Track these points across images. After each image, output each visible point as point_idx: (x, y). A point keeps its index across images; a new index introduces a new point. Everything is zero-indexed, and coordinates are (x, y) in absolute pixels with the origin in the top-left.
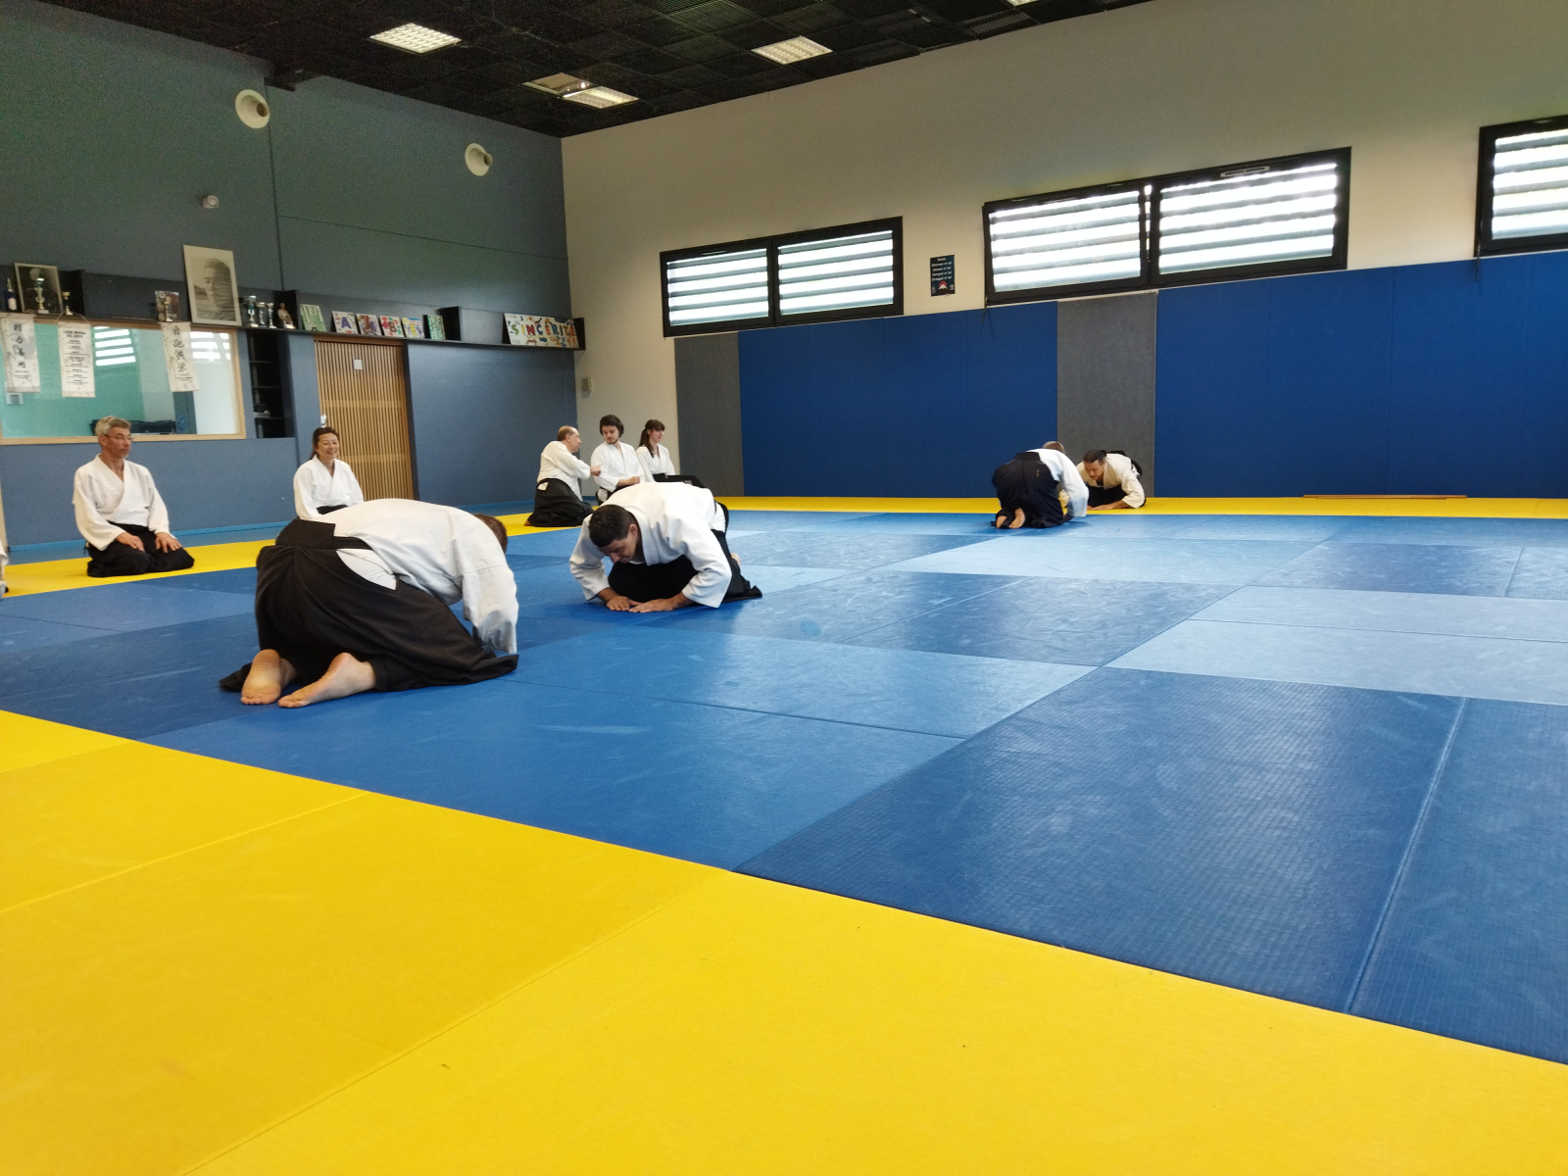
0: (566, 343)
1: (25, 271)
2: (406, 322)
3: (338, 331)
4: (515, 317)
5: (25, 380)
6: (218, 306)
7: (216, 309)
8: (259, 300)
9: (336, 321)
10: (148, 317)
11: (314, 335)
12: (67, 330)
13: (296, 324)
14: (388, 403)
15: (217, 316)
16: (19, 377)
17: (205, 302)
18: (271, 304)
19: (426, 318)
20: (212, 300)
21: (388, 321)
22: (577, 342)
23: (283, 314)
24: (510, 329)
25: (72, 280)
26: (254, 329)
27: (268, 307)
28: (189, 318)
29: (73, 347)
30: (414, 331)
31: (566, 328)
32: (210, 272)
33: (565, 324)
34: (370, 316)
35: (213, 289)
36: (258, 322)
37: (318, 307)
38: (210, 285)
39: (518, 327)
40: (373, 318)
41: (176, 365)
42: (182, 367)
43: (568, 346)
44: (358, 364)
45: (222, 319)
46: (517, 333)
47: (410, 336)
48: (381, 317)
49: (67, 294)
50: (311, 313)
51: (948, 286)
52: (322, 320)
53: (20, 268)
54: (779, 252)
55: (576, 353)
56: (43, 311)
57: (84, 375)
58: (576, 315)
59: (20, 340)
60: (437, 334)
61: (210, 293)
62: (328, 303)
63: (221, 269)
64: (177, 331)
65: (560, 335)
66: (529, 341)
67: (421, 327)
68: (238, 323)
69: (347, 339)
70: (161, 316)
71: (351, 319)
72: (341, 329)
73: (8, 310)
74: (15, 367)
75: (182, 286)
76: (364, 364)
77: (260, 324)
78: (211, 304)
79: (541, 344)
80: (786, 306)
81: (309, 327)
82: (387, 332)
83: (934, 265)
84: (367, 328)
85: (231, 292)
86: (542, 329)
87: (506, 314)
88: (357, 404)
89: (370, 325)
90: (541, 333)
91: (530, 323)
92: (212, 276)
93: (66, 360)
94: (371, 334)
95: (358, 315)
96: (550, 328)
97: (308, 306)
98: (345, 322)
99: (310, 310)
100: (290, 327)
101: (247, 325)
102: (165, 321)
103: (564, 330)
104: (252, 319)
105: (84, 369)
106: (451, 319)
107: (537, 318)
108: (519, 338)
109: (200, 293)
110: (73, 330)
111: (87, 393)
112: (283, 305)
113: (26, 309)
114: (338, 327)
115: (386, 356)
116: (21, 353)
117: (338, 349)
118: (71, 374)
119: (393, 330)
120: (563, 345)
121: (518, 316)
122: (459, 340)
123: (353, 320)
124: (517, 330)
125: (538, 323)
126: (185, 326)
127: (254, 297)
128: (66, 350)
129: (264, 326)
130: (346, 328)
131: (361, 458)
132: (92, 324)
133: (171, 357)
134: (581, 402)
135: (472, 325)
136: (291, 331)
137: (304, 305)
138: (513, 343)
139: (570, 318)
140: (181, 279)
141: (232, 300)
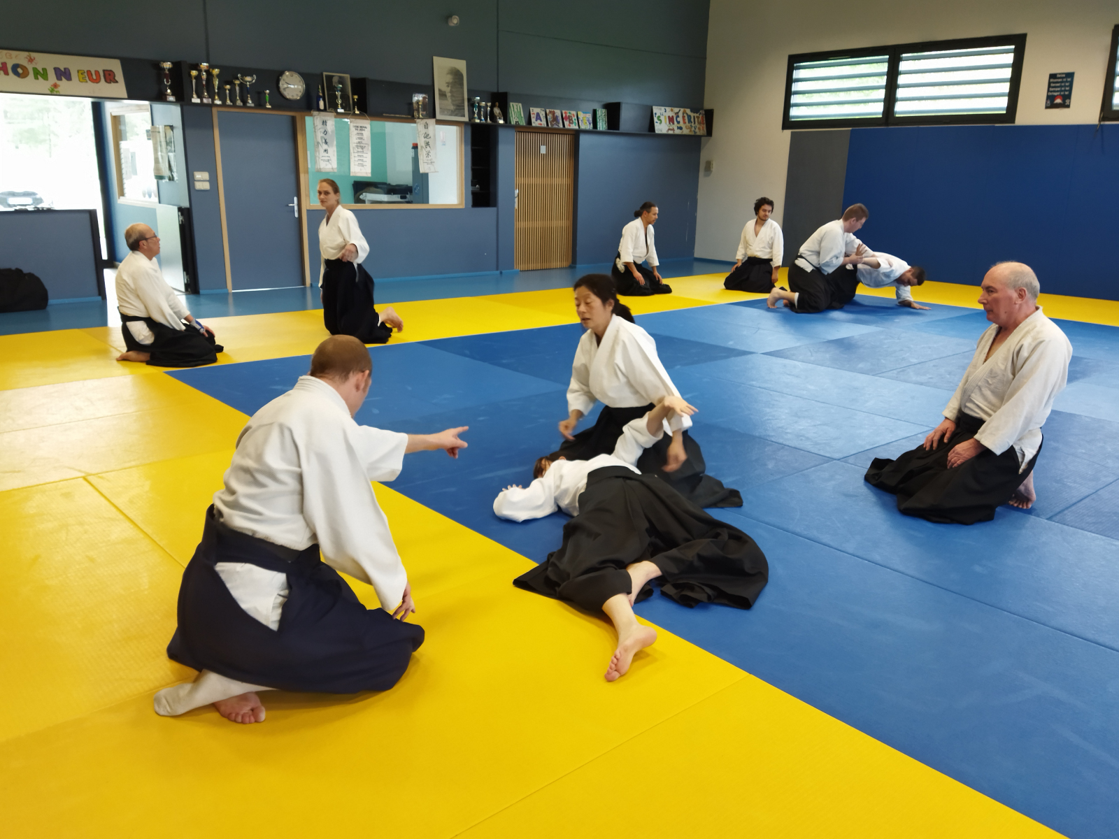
0: (697, 130)
1: (330, 78)
2: (581, 115)
3: (533, 125)
4: (661, 109)
5: (327, 163)
6: (454, 105)
7: (452, 107)
8: (482, 100)
9: (532, 116)
10: (408, 114)
11: (517, 127)
12: (355, 125)
13: (505, 120)
14: (561, 181)
15: (453, 113)
16: (324, 160)
17: (445, 102)
18: (489, 104)
19: (595, 112)
20: (450, 100)
21: (568, 115)
22: (705, 130)
23: (497, 111)
24: (656, 119)
25: (359, 85)
26: (477, 124)
27: (487, 106)
28: (434, 116)
29: (359, 138)
30: (586, 125)
31: (698, 117)
32: (449, 78)
33: (698, 115)
34: (556, 111)
35: (451, 92)
36: (480, 118)
37: (520, 105)
38: (449, 88)
39: (662, 118)
40: (558, 113)
41: (424, 152)
42: (428, 154)
43: (698, 133)
44: (543, 150)
45: (456, 115)
46: (661, 123)
47: (583, 127)
48: (563, 112)
49: (356, 97)
50: (516, 110)
51: (1064, 101)
52: (522, 115)
53: (326, 76)
54: (900, 59)
55: (703, 139)
56: (340, 110)
57: (365, 159)
58: (707, 106)
59: (325, 132)
60: (602, 126)
61: (449, 95)
62: (528, 102)
63: (456, 74)
64: (426, 126)
65: (693, 124)
66: (669, 129)
67: (591, 119)
68: (466, 119)
69: (539, 130)
70: (415, 113)
71: (542, 114)
72: (535, 123)
73: (319, 110)
74: (322, 150)
75: (429, 89)
76: (547, 150)
77: (481, 120)
78: (449, 104)
79: (678, 132)
80: (901, 108)
81: (513, 122)
82: (567, 123)
83: (1052, 80)
84: (553, 121)
85: (463, 94)
86: (680, 119)
87: (654, 107)
88: (539, 181)
89: (555, 119)
90: (678, 122)
91: (671, 114)
92: (451, 81)
93: (354, 148)
94: (556, 127)
95: (548, 111)
96: (686, 118)
97: (514, 104)
98: (538, 117)
99: (515, 107)
100: (501, 122)
101: (472, 121)
102: (419, 118)
103: (696, 119)
104: (476, 116)
105: (365, 155)
106: (613, 111)
107: (676, 110)
108: (662, 127)
109: (443, 95)
110: (359, 125)
111: (366, 173)
112: (497, 104)
113: (329, 108)
114: (533, 120)
115: (563, 142)
116: (326, 143)
117: (531, 137)
118: (357, 159)
119: (571, 122)
120: (695, 132)
121: (663, 108)
122: (618, 129)
123: (544, 115)
124: (660, 120)
125: (677, 113)
126: (431, 122)
127: (478, 98)
128: (354, 140)
129: (484, 121)
130: (539, 121)
131: (539, 224)
132: (371, 120)
133: (422, 147)
134: (703, 180)
135: (628, 117)
136: (501, 125)
137: (511, 104)
138: (657, 132)
139: (702, 109)
140: (430, 83)
141: (463, 100)
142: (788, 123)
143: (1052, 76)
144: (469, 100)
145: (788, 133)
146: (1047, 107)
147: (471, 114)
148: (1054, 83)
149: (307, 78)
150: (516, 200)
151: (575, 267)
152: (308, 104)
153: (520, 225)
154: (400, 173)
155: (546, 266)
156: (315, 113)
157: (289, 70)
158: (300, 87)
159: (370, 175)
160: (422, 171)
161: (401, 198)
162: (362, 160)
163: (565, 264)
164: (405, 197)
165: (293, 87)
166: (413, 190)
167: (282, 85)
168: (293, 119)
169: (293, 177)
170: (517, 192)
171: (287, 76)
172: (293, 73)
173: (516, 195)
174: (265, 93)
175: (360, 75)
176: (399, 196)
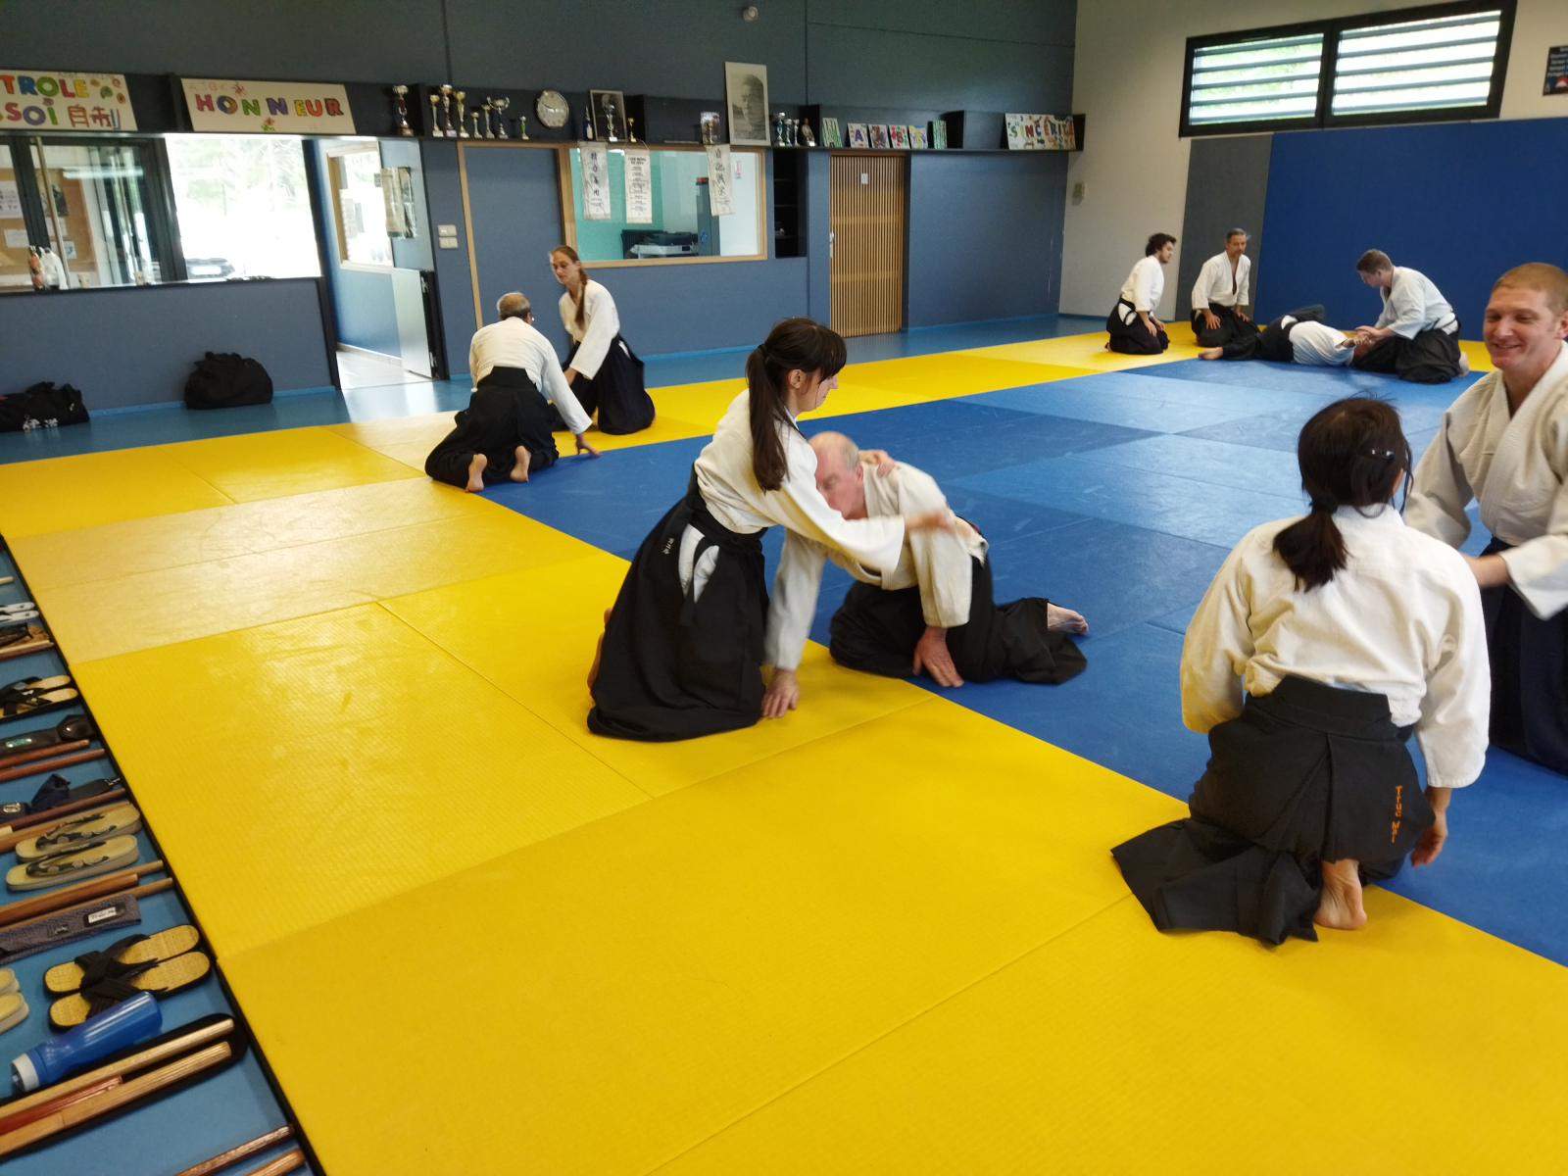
0: (1063, 143)
1: (598, 97)
2: (913, 130)
3: (852, 146)
4: (1016, 118)
5: (599, 208)
6: (751, 125)
7: (750, 128)
8: (787, 117)
9: (851, 134)
10: (694, 139)
11: (832, 151)
12: (631, 156)
13: (818, 140)
14: (887, 218)
15: (751, 136)
16: (594, 204)
17: (741, 121)
18: (797, 121)
19: (930, 125)
20: (747, 119)
21: (896, 130)
22: (1074, 142)
23: (806, 130)
24: (1009, 131)
25: (635, 105)
26: (782, 148)
27: (793, 123)
28: (727, 141)
29: (636, 174)
30: (920, 144)
31: (1064, 126)
32: (746, 90)
33: (1064, 123)
34: (880, 126)
35: (749, 107)
36: (785, 141)
37: (836, 120)
38: (746, 103)
39: (1018, 129)
40: (883, 128)
41: (717, 189)
42: (722, 191)
43: (1065, 147)
44: (865, 179)
45: (755, 138)
46: (1016, 136)
47: (916, 146)
48: (890, 127)
49: (631, 120)
50: (830, 127)
52: (838, 134)
53: (595, 95)
54: (1339, 38)
55: (1071, 154)
56: (613, 139)
57: (644, 201)
58: (1077, 110)
59: (595, 168)
60: (940, 143)
61: (745, 111)
62: (845, 115)
63: (755, 84)
64: (719, 154)
65: (1058, 136)
66: (1027, 144)
67: (926, 135)
68: (767, 143)
69: (860, 153)
70: (705, 139)
71: (864, 132)
72: (855, 144)
73: (586, 139)
74: (591, 192)
75: (720, 106)
76: (870, 180)
77: (786, 142)
78: (746, 124)
79: (1038, 146)
80: (1341, 104)
81: (827, 145)
82: (894, 142)
83: (1553, 56)
84: (877, 140)
85: (764, 113)
86: (1041, 129)
87: (1007, 115)
88: (860, 220)
89: (880, 137)
90: (1039, 134)
91: (1029, 123)
92: (747, 93)
93: (630, 187)
94: (881, 147)
95: (870, 127)
96: (1049, 128)
97: (828, 119)
98: (858, 135)
99: (829, 124)
101: (776, 145)
102: (709, 144)
103: (1062, 129)
104: (780, 137)
105: (643, 195)
106: (954, 123)
107: (1036, 117)
108: (1017, 142)
109: (738, 112)
110: (636, 157)
111: (646, 219)
112: (807, 120)
113: (599, 135)
114: (852, 140)
115: (889, 167)
116: (596, 182)
117: (848, 163)
118: (634, 201)
119: (900, 140)
120: (1060, 146)
121: (1018, 116)
122: (961, 147)
123: (866, 132)
124: (1016, 133)
125: (1037, 122)
126: (725, 148)
127: (783, 114)
128: (630, 177)
129: (790, 145)
130: (859, 141)
131: (859, 277)
132: (651, 150)
133: (714, 182)
134: (1071, 210)
135: (973, 130)
136: (812, 149)
137: (824, 120)
138: (1011, 148)
139: (1070, 114)
140: (722, 98)
141: (764, 117)
142: (1186, 128)
143: (1554, 50)
144: (771, 117)
145: (1187, 141)
146: (1545, 93)
147: (774, 134)
148: (1555, 59)
149: (569, 97)
150: (831, 246)
151: (906, 331)
152: (573, 132)
153: (836, 278)
154: (683, 217)
155: (869, 330)
156: (582, 143)
157: (548, 90)
158: (562, 111)
159: (650, 221)
160: (714, 213)
161: (684, 249)
162: (641, 202)
163: (893, 327)
164: (688, 249)
165: (554, 111)
166: (699, 238)
167: (540, 107)
168: (555, 154)
169: (555, 228)
170: (832, 235)
171: (546, 98)
172: (553, 93)
173: (831, 240)
174: (521, 121)
175: (637, 92)
176: (681, 247)
